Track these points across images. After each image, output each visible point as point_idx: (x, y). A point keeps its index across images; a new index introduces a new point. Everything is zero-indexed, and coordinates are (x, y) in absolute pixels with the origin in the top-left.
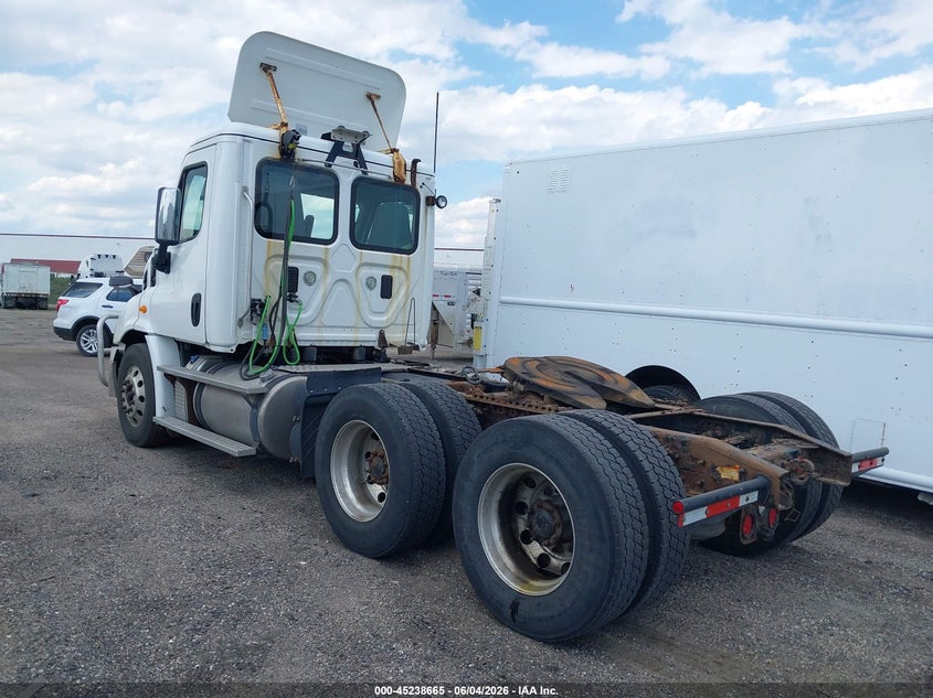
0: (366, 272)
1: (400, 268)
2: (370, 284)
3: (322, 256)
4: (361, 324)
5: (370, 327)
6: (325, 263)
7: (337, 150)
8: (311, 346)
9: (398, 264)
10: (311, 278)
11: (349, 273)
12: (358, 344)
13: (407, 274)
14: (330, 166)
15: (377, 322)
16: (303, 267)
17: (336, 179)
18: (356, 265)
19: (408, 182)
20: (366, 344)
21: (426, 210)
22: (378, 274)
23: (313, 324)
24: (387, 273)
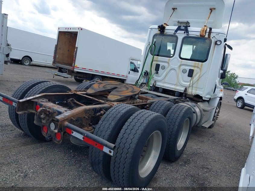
0: (183, 67)
1: (198, 67)
2: (184, 71)
3: (168, 61)
4: (179, 84)
5: (182, 86)
6: (168, 63)
7: (179, 29)
8: (160, 87)
9: (197, 66)
10: (164, 68)
11: (176, 67)
12: (176, 90)
13: (201, 69)
14: (175, 34)
15: (184, 84)
16: (161, 64)
17: (177, 38)
18: (179, 64)
19: (207, 36)
20: (179, 91)
21: (215, 46)
22: (188, 68)
23: (162, 81)
24: (192, 68)
